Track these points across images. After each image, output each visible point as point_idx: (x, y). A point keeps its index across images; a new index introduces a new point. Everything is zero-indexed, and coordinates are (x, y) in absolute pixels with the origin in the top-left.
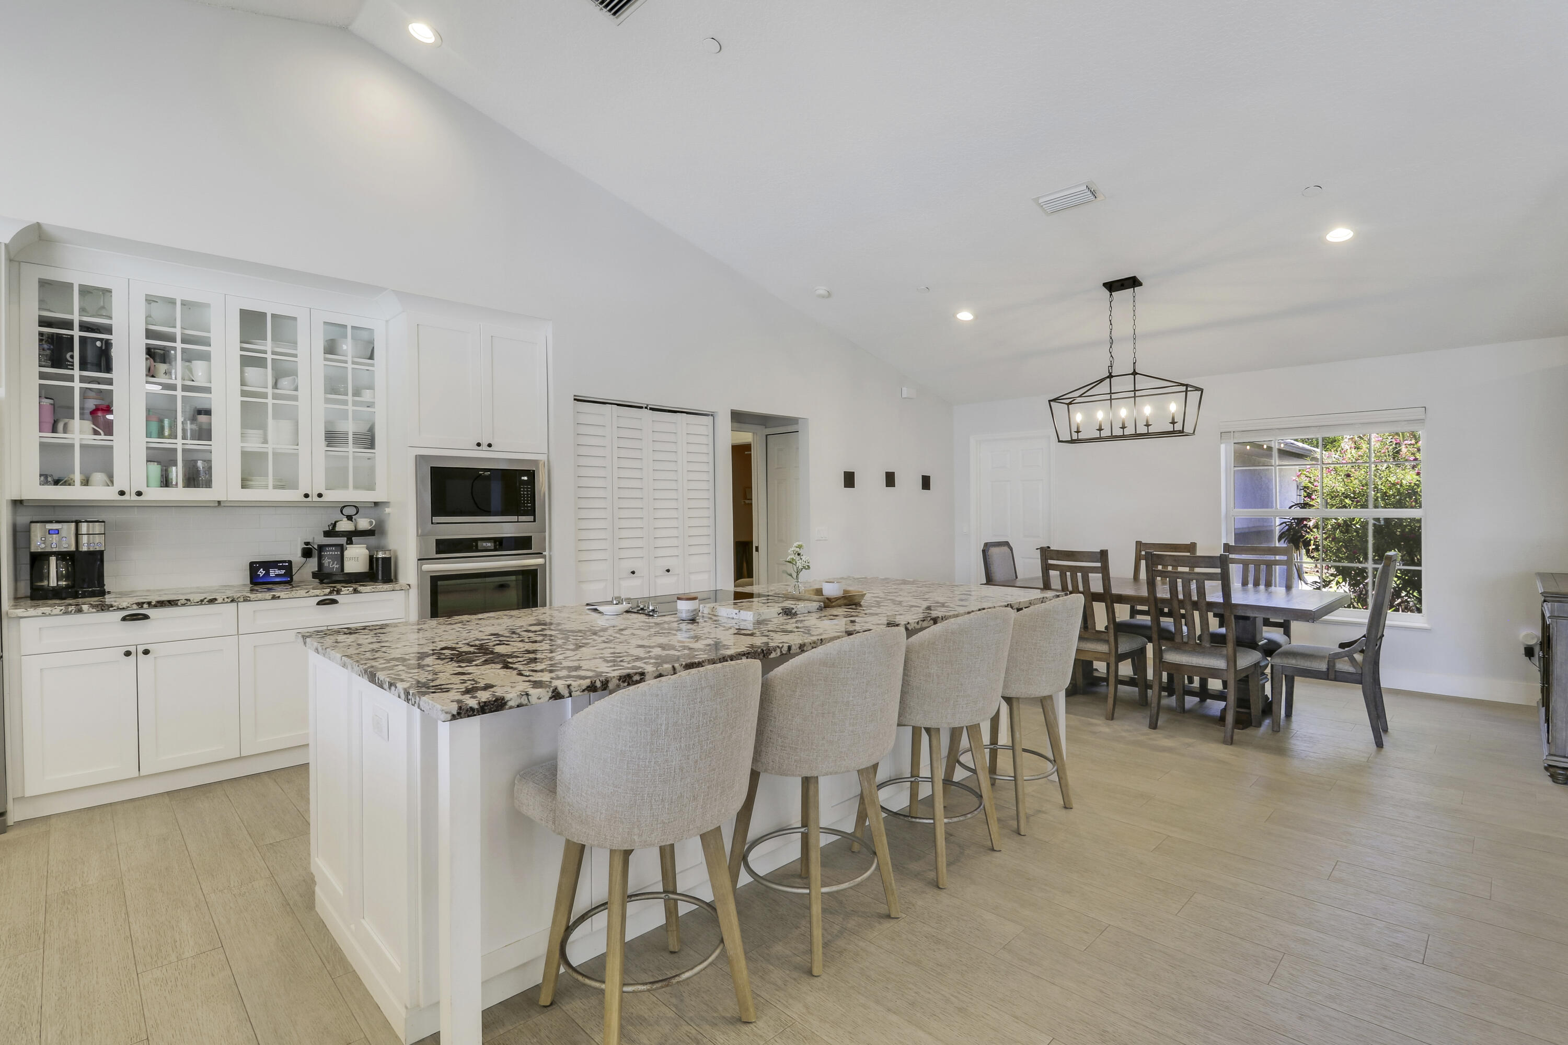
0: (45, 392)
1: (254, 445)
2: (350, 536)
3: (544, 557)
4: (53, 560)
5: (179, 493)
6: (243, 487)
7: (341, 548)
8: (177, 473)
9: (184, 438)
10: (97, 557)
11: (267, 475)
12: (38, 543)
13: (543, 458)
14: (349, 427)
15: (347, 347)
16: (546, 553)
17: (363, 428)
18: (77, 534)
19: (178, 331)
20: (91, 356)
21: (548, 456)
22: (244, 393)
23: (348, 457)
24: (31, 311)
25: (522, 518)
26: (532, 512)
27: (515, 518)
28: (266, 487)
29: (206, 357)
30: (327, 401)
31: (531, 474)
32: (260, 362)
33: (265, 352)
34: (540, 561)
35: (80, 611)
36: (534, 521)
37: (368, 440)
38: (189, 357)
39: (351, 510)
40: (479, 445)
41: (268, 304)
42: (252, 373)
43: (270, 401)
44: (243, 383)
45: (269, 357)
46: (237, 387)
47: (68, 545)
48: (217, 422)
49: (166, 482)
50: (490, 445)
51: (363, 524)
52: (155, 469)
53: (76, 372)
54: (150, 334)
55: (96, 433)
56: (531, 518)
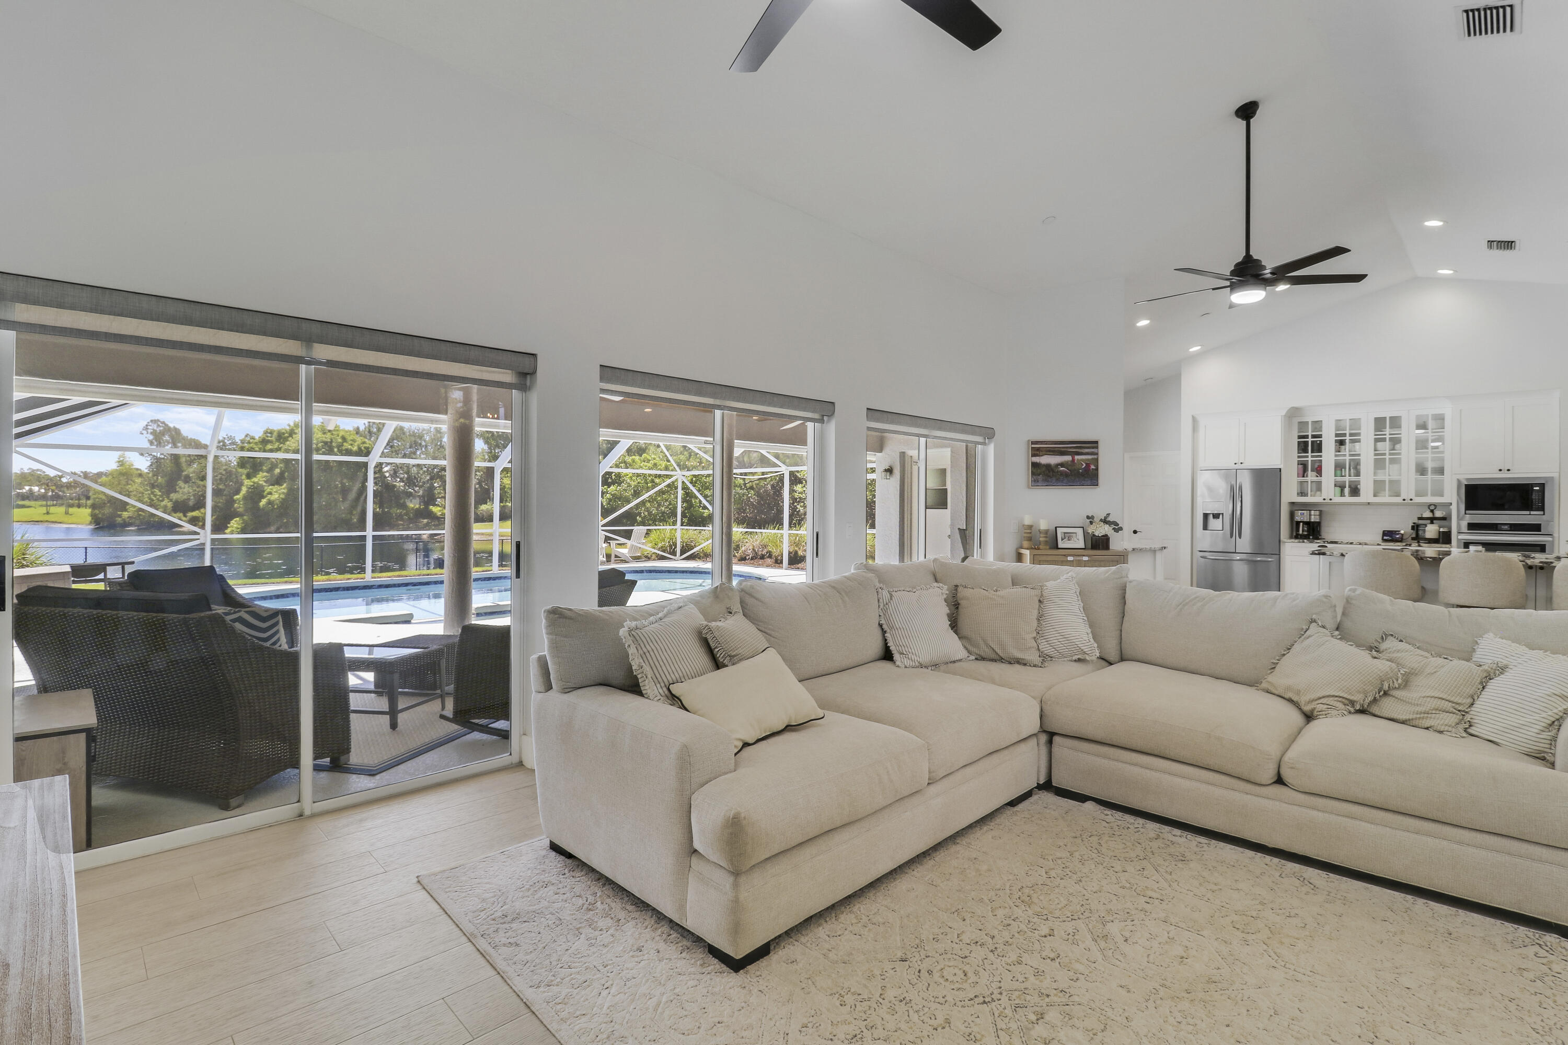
0: (1299, 463)
1: (1379, 478)
2: (1432, 520)
3: (1553, 538)
4: (1301, 524)
5: (1348, 499)
6: (1375, 496)
7: (1426, 525)
8: (1347, 490)
9: (1350, 476)
10: (1318, 524)
11: (1385, 490)
12: (1298, 518)
13: (1556, 475)
14: (1430, 465)
15: (1431, 424)
16: (1556, 535)
17: (1436, 465)
18: (1310, 515)
19: (1347, 432)
20: (1315, 447)
21: (1560, 476)
22: (1376, 455)
23: (1427, 480)
24: (1295, 434)
25: (1532, 513)
26: (1542, 508)
27: (1528, 512)
28: (1385, 496)
29: (1359, 441)
30: (1417, 453)
31: (1542, 486)
32: (1384, 440)
33: (1385, 435)
34: (1551, 539)
35: (1304, 542)
36: (1544, 514)
37: (1440, 471)
38: (1353, 441)
39: (1432, 507)
40: (1500, 470)
41: (1387, 413)
42: (1380, 445)
43: (1387, 457)
44: (1375, 450)
45: (1388, 437)
46: (1372, 452)
47: (1306, 519)
48: (1363, 469)
49: (1342, 494)
50: (1509, 470)
51: (1438, 514)
52: (1338, 489)
53: (1310, 454)
54: (1337, 435)
55: (1317, 477)
56: (1541, 513)
